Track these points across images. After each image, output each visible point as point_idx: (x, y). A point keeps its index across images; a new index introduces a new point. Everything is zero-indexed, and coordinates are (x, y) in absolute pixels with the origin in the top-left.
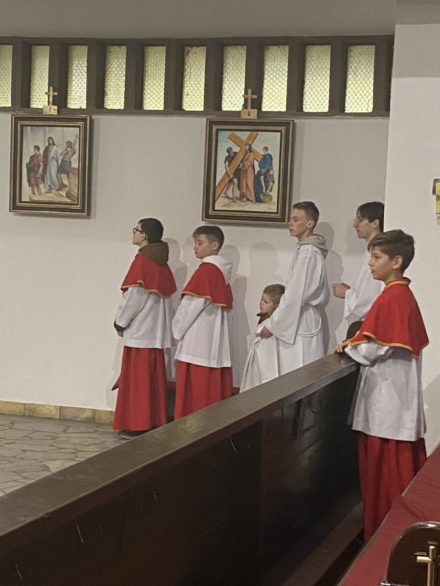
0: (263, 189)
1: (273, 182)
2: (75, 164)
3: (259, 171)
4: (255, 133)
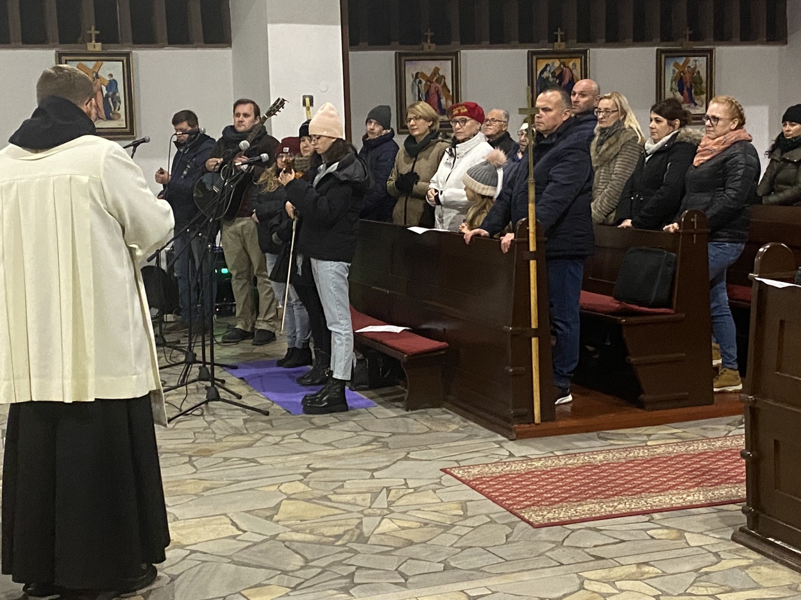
0: (111, 109)
1: (120, 102)
3: (106, 94)
4: (100, 62)
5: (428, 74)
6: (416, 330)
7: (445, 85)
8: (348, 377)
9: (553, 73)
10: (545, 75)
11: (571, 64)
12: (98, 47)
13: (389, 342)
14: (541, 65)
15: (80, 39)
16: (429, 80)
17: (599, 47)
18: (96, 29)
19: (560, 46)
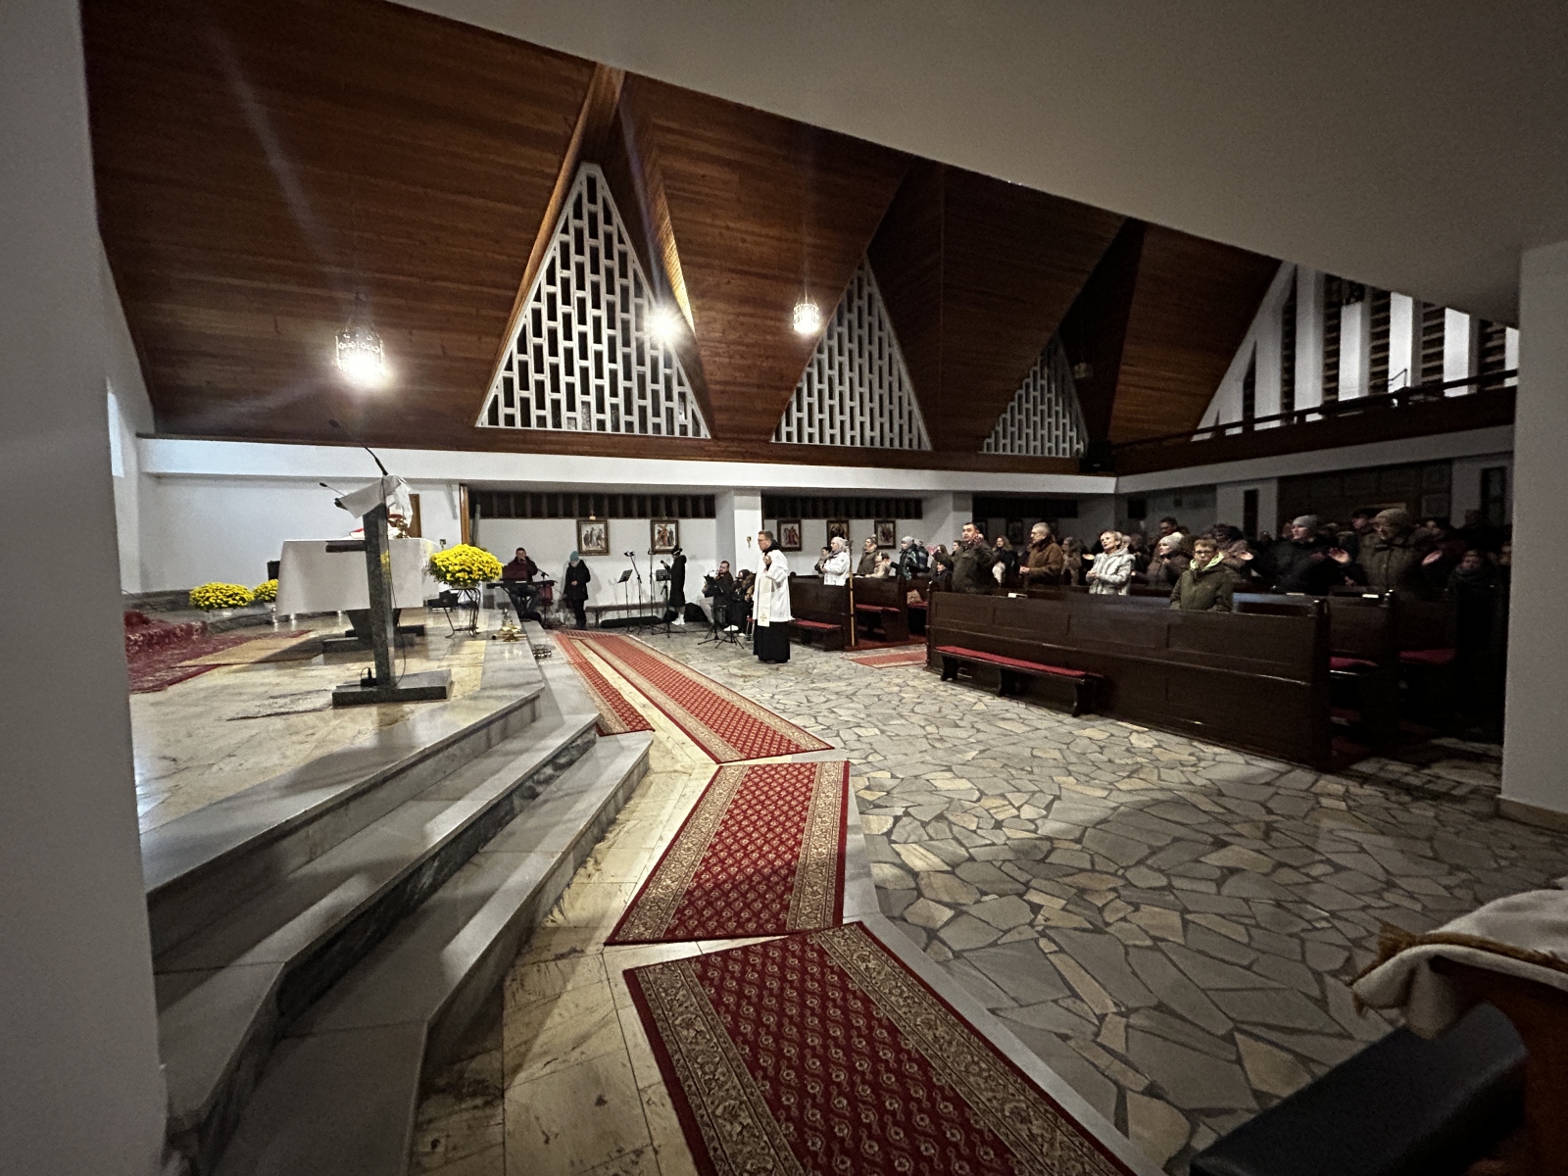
5: (790, 528)
7: (796, 533)
9: (837, 529)
10: (834, 530)
16: (790, 531)
17: (854, 519)
18: (666, 512)
19: (838, 519)
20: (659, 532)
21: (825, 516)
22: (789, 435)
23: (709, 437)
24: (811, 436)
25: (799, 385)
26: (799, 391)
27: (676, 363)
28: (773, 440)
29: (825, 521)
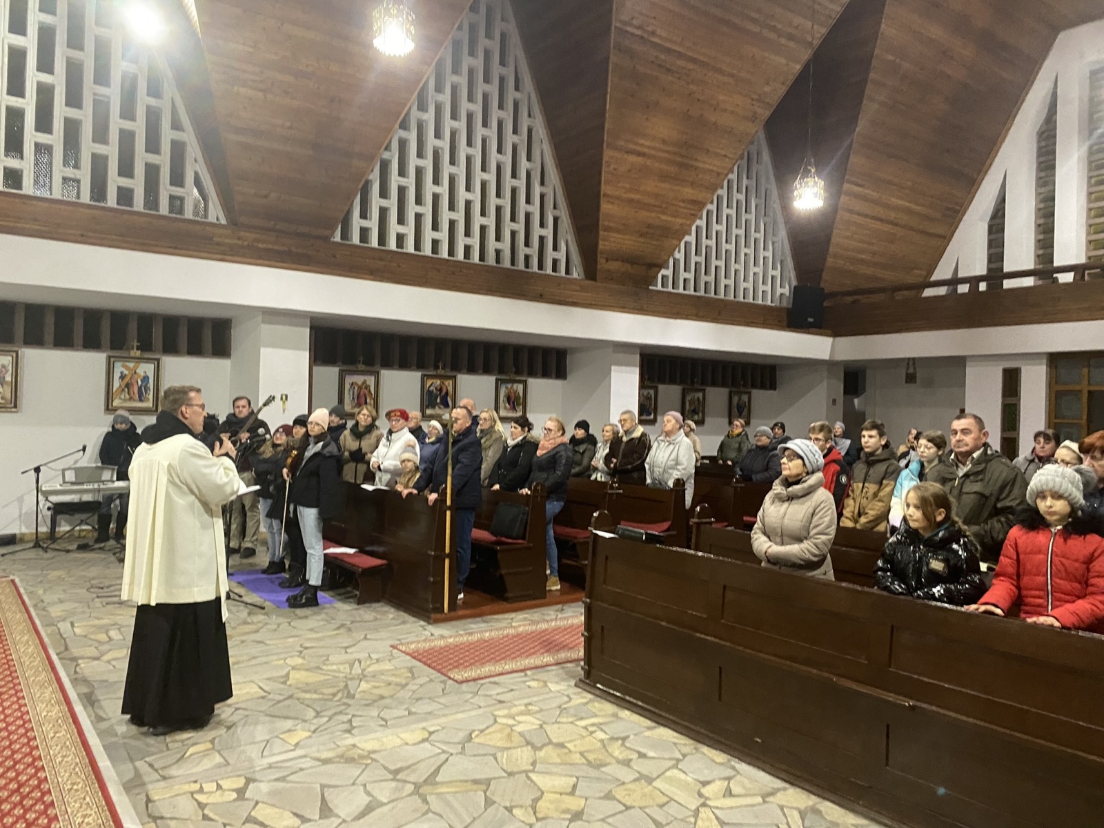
0: (143, 394)
1: (150, 391)
2: (8, 378)
3: (141, 385)
4: (138, 364)
5: (360, 383)
6: (362, 551)
7: (370, 392)
8: (319, 583)
9: (436, 389)
10: (431, 388)
11: (447, 383)
12: (138, 353)
13: (346, 559)
14: (429, 383)
15: (125, 347)
16: (360, 388)
17: (464, 373)
18: (138, 341)
19: (441, 372)
20: (122, 377)
21: (420, 366)
22: (364, 233)
23: (223, 221)
24: (400, 239)
25: (386, 155)
26: (385, 166)
27: (170, 90)
28: (337, 238)
29: (418, 374)
